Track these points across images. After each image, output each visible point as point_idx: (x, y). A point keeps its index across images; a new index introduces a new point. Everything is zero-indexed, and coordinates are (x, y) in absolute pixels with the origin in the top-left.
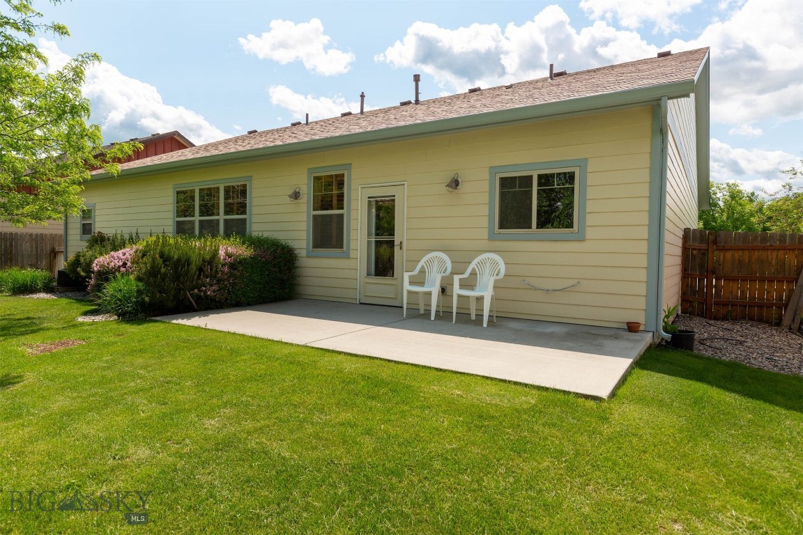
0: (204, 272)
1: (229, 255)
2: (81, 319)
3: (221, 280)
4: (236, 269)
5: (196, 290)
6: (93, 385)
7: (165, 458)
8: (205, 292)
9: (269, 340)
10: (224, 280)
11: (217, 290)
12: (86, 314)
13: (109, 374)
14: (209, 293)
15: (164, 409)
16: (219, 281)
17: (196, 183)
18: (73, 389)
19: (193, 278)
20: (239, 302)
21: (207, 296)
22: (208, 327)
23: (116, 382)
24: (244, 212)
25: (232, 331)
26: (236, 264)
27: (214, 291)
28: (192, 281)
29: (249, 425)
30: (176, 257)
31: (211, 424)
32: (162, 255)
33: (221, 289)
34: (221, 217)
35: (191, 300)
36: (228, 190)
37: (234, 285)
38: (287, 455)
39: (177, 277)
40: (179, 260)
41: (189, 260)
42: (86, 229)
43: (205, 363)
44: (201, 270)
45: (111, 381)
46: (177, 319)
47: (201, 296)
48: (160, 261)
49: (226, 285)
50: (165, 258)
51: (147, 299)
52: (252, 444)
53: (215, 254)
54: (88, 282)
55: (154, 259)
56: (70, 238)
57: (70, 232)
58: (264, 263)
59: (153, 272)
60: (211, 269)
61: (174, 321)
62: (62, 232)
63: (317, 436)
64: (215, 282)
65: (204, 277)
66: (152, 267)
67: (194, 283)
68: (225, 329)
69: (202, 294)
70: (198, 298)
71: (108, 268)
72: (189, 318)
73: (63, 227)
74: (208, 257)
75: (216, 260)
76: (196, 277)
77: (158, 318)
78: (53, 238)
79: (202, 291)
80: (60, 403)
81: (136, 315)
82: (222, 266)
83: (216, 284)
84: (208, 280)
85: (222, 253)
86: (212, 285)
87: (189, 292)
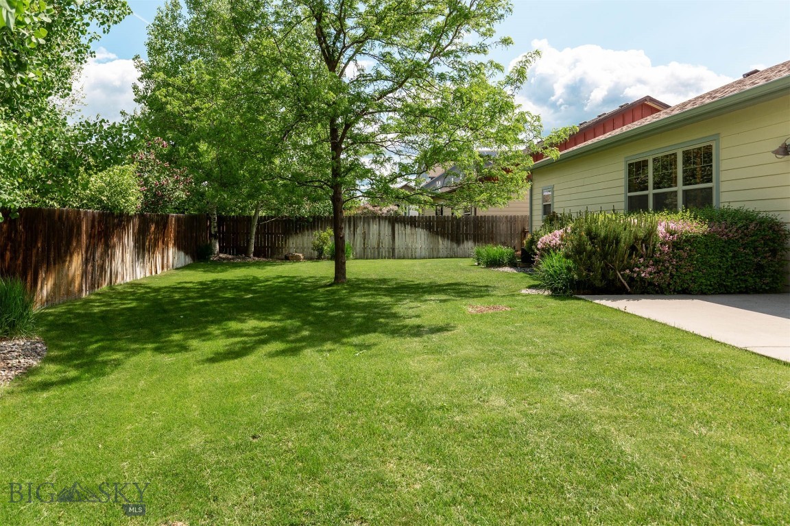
0: (637, 250)
1: (672, 233)
2: (524, 291)
3: (660, 261)
4: (682, 249)
5: (628, 271)
6: (497, 343)
7: (513, 412)
8: (639, 274)
9: (695, 335)
10: (664, 262)
11: (655, 273)
12: (530, 287)
13: (511, 337)
14: (643, 275)
15: (537, 375)
16: (657, 262)
17: (649, 152)
18: (482, 342)
19: (624, 257)
20: (687, 289)
21: (642, 279)
22: (628, 311)
23: (513, 344)
24: (710, 180)
25: (653, 318)
26: (679, 243)
27: (650, 274)
28: (623, 261)
29: (606, 410)
30: (603, 234)
31: (569, 398)
32: (589, 233)
33: (660, 271)
34: (680, 188)
35: (623, 281)
36: (687, 156)
37: (678, 268)
38: (628, 451)
39: (604, 256)
40: (606, 238)
41: (618, 237)
42: (547, 209)
43: (601, 343)
44: (633, 248)
45: (510, 343)
46: (601, 299)
47: (633, 278)
48: (585, 238)
49: (668, 268)
50: (592, 236)
51: (576, 276)
52: (597, 428)
53: (651, 232)
54: (533, 258)
55: (581, 236)
56: (534, 218)
57: (535, 213)
58: (726, 242)
59: (579, 250)
60: (647, 248)
61: (597, 301)
62: (528, 214)
63: (677, 446)
64: (651, 262)
65: (636, 256)
66: (579, 245)
67: (625, 262)
68: (645, 315)
69: (635, 275)
70: (631, 280)
71: (549, 245)
72: (614, 300)
73: (529, 209)
74: (641, 234)
75: (653, 238)
76: (626, 256)
77: (583, 297)
78: (524, 219)
79: (635, 272)
80: (469, 351)
81: (565, 292)
82: (661, 244)
83: (653, 265)
84: (642, 260)
85: (661, 229)
86: (648, 266)
87: (620, 272)
